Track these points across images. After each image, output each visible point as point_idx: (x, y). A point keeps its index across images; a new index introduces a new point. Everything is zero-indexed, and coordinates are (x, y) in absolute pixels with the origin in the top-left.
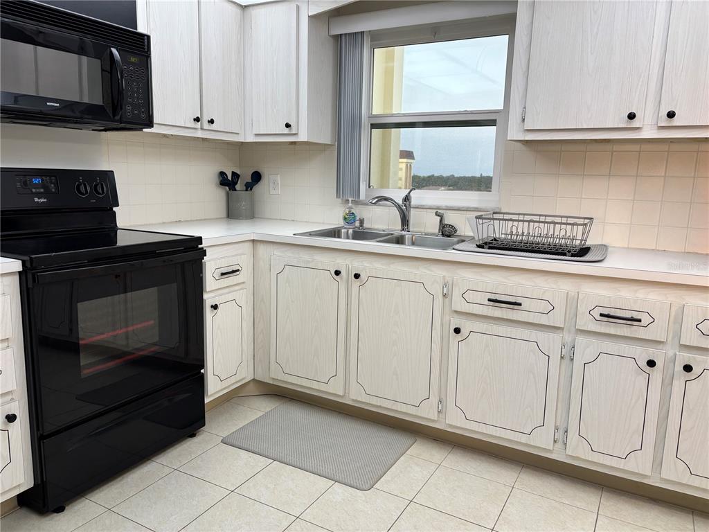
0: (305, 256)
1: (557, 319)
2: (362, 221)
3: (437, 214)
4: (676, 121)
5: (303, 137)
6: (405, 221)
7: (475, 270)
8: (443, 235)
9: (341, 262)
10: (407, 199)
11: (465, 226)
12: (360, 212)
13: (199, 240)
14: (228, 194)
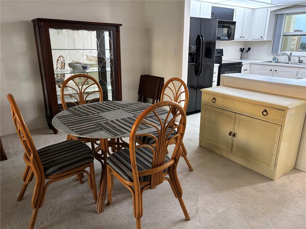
2: (277, 60)
3: (298, 58)
6: (289, 59)
8: (299, 62)
9: (272, 68)
12: (277, 57)
13: (242, 63)
14: (241, 53)
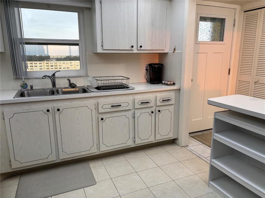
1: (130, 107)
2: (32, 87)
3: (68, 80)
6: (54, 84)
7: (105, 98)
10: (53, 75)
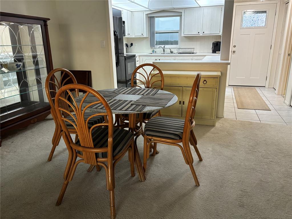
0: (149, 57)
4: (204, 33)
5: (145, 36)
6: (164, 51)
8: (171, 53)
9: (156, 58)
10: (164, 47)
11: (175, 51)
12: (155, 50)
13: (135, 55)
14: (126, 48)
